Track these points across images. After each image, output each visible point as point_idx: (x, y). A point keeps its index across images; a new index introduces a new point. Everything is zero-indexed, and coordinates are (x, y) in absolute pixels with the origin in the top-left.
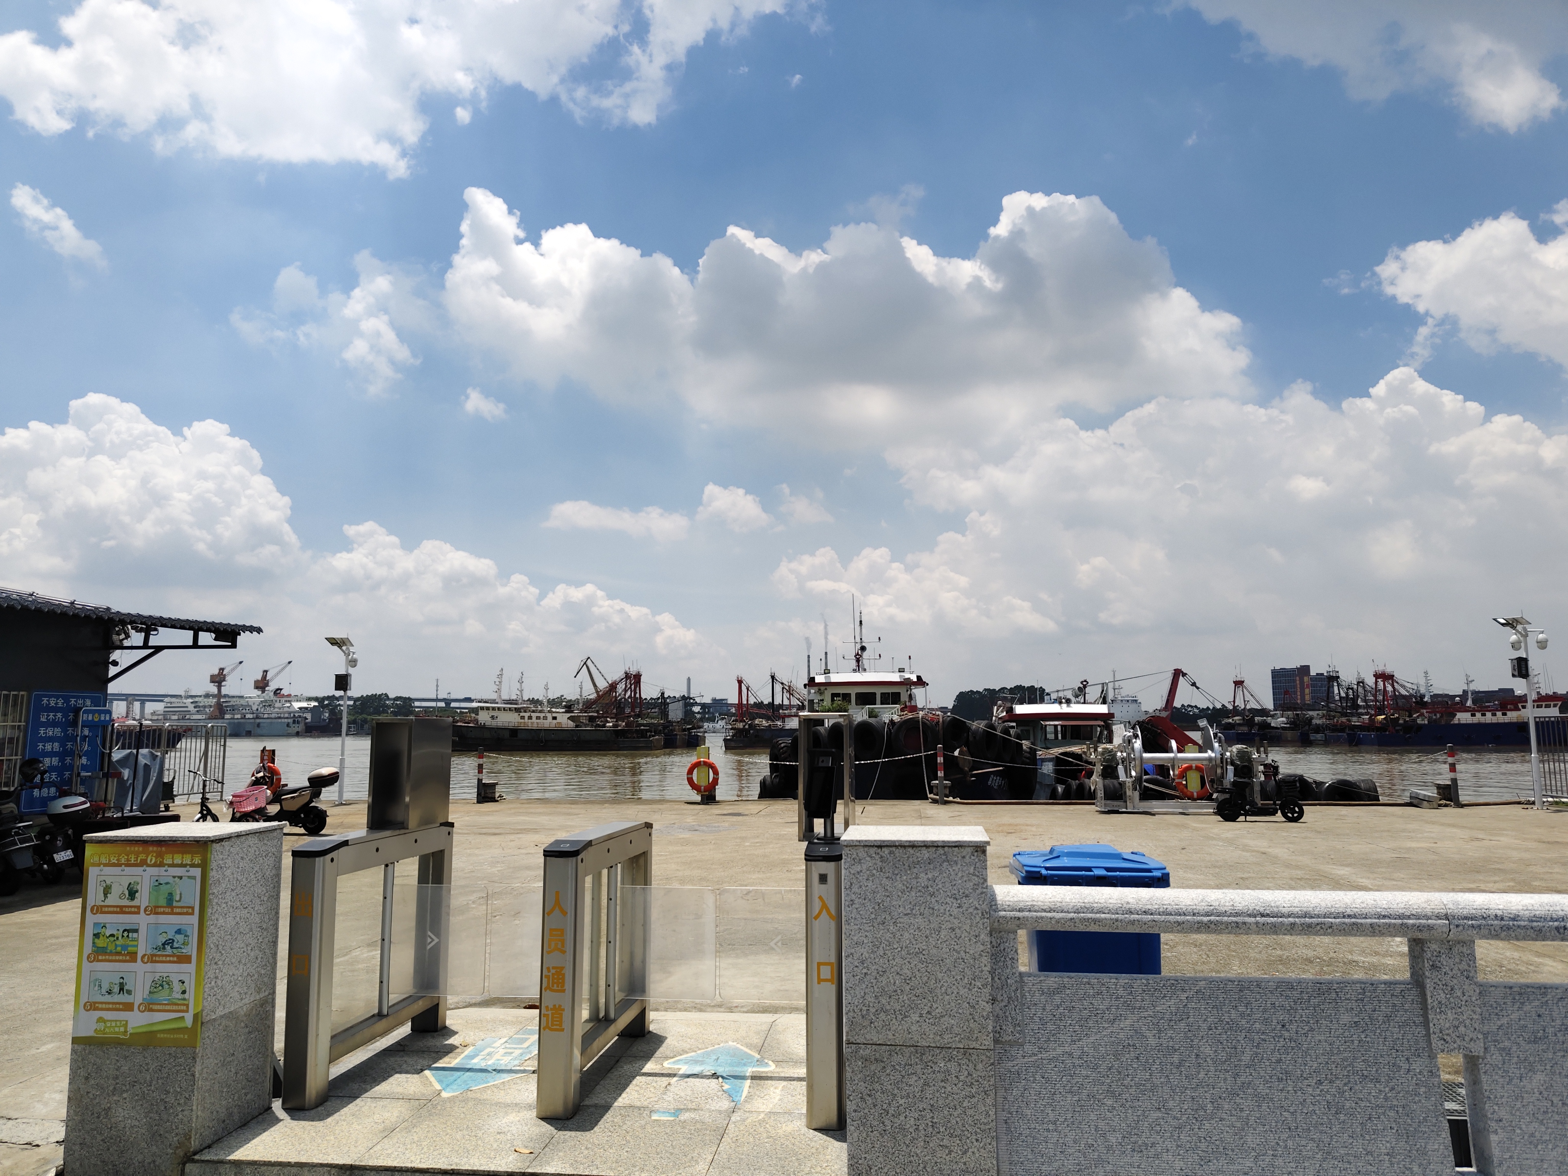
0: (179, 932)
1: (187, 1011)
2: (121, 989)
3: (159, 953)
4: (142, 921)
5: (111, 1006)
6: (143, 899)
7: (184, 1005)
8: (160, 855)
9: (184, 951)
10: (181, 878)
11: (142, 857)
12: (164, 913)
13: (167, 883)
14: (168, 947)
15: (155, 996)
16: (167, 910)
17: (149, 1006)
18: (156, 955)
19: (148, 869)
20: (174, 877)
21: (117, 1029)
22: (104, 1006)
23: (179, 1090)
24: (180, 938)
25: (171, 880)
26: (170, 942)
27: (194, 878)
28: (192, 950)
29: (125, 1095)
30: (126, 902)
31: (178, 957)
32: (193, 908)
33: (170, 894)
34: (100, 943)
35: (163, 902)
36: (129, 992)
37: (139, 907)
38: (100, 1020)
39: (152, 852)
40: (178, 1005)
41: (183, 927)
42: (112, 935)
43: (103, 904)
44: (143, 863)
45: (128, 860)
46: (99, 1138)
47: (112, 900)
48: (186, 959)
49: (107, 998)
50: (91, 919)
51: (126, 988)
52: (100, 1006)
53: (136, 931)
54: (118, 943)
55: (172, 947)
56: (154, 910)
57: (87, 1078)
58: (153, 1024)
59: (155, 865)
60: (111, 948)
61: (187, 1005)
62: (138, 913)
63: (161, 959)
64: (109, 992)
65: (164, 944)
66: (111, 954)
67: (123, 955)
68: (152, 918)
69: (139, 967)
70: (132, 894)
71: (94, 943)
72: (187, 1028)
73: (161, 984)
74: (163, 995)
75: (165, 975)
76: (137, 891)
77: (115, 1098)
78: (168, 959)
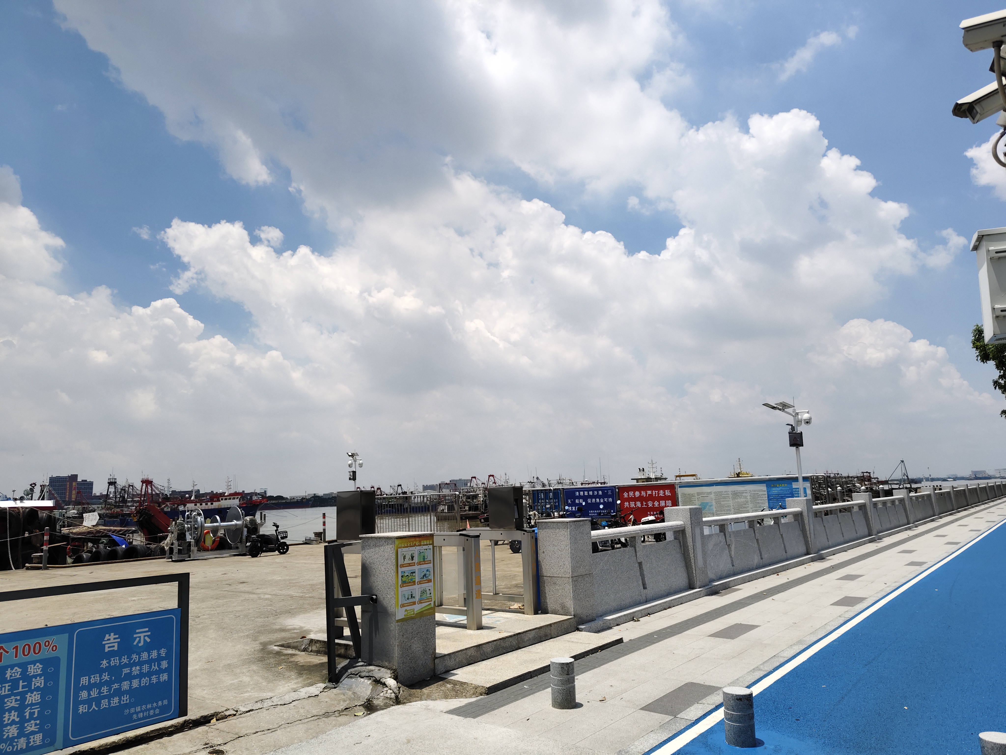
0: (427, 571)
1: (431, 601)
2: (412, 597)
3: (422, 580)
4: (416, 568)
5: (409, 604)
6: (416, 560)
7: (431, 598)
8: (420, 541)
9: (429, 578)
10: (427, 549)
11: (414, 543)
12: (423, 564)
13: (423, 552)
14: (425, 577)
15: (422, 597)
16: (424, 563)
17: (420, 602)
18: (421, 581)
19: (417, 547)
20: (425, 549)
21: (411, 613)
22: (407, 605)
23: (431, 632)
24: (428, 573)
25: (423, 551)
26: (425, 575)
27: (430, 549)
28: (431, 577)
29: (415, 639)
30: (411, 562)
31: (428, 580)
32: (431, 561)
33: (424, 556)
34: (404, 579)
35: (422, 560)
36: (414, 597)
37: (415, 563)
38: (406, 610)
39: (418, 540)
40: (428, 599)
41: (428, 569)
42: (407, 576)
43: (403, 563)
44: (415, 545)
45: (410, 544)
46: (408, 658)
47: (407, 561)
48: (429, 581)
49: (408, 601)
50: (400, 570)
51: (413, 596)
52: (405, 605)
53: (414, 572)
54: (409, 578)
55: (426, 577)
56: (419, 564)
57: (403, 636)
58: (422, 608)
59: (419, 546)
60: (407, 581)
61: (432, 599)
62: (415, 565)
63: (424, 582)
64: (408, 599)
65: (423, 576)
66: (408, 583)
67: (412, 583)
68: (419, 567)
69: (416, 587)
70: (412, 558)
71: (402, 580)
72: (432, 607)
73: (423, 592)
74: (424, 596)
75: (425, 588)
76: (414, 557)
77: (412, 641)
78: (425, 582)
